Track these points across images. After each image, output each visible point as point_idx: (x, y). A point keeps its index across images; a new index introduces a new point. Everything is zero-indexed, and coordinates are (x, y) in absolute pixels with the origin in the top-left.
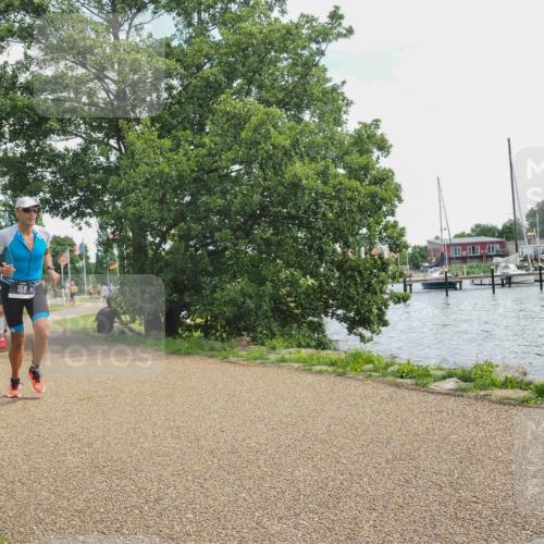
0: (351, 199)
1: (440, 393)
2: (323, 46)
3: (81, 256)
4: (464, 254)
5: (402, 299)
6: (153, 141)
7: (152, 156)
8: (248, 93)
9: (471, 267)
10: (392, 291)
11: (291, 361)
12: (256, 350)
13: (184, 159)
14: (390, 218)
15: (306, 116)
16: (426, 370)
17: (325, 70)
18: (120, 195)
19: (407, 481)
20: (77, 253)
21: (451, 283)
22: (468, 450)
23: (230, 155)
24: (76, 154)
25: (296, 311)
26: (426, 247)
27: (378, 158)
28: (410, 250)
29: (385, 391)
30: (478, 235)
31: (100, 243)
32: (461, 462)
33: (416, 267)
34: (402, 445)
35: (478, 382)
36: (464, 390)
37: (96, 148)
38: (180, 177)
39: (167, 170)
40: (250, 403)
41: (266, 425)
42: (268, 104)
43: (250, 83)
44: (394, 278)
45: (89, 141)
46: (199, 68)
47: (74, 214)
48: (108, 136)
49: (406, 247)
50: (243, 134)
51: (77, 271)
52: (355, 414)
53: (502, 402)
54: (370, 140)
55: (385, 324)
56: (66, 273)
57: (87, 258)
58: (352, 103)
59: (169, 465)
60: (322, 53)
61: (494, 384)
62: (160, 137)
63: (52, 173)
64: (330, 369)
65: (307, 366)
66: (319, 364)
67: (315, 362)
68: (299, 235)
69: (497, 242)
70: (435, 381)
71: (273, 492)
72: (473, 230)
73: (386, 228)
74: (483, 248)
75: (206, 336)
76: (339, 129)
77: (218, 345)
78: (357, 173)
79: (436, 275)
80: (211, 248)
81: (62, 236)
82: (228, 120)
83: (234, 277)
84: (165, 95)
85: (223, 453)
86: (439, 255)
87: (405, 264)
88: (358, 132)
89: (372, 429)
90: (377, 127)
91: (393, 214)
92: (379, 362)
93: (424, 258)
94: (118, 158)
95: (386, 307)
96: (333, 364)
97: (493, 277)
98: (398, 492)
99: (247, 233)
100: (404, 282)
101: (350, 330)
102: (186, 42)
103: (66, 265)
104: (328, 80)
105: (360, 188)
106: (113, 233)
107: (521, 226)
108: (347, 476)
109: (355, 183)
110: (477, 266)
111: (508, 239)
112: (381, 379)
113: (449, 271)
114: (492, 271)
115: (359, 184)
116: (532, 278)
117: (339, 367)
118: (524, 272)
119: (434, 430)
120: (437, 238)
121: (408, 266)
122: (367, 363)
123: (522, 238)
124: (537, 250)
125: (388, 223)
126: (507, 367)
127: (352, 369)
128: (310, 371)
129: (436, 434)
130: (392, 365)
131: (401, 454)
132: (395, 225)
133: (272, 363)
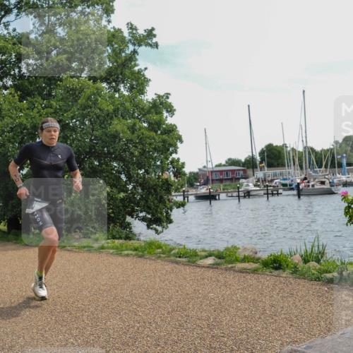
0: (150, 144)
1: (203, 267)
4: (221, 177)
5: (182, 205)
6: (16, 103)
7: (15, 112)
9: (225, 186)
10: (176, 201)
11: (108, 248)
14: (174, 156)
15: (122, 88)
16: (195, 252)
19: (180, 325)
21: (213, 196)
22: (220, 303)
23: (70, 114)
26: (197, 173)
27: (166, 117)
29: (169, 267)
30: (230, 165)
32: (215, 311)
33: (191, 185)
34: (178, 302)
35: (227, 259)
36: (218, 264)
39: (25, 122)
40: (79, 277)
41: (89, 292)
42: (95, 79)
44: (177, 190)
49: (185, 174)
50: (79, 101)
52: (149, 282)
53: (242, 271)
54: (162, 105)
55: (171, 222)
61: (237, 260)
64: (134, 253)
65: (119, 251)
66: (127, 250)
67: (124, 248)
69: (242, 170)
70: (201, 259)
72: (226, 162)
73: (172, 162)
74: (233, 174)
78: (156, 126)
79: (203, 190)
82: (68, 92)
86: (205, 178)
88: (154, 101)
90: (168, 98)
91: (176, 153)
92: (166, 248)
93: (196, 180)
95: (171, 211)
96: (136, 249)
97: (239, 191)
98: (174, 333)
100: (184, 195)
101: (148, 227)
104: (136, 66)
105: (155, 137)
107: (256, 159)
108: (142, 324)
109: (153, 134)
110: (229, 185)
111: (248, 168)
112: (166, 258)
113: (212, 188)
114: (238, 188)
115: (154, 134)
116: (262, 192)
117: (139, 251)
118: (258, 188)
119: (198, 291)
120: (204, 167)
121: (186, 185)
122: (158, 248)
123: (257, 168)
124: (265, 175)
125: (173, 159)
126: (245, 249)
127: (148, 252)
128: (120, 255)
129: (200, 293)
130: (174, 249)
131: (178, 307)
132: (178, 160)
133: (95, 250)
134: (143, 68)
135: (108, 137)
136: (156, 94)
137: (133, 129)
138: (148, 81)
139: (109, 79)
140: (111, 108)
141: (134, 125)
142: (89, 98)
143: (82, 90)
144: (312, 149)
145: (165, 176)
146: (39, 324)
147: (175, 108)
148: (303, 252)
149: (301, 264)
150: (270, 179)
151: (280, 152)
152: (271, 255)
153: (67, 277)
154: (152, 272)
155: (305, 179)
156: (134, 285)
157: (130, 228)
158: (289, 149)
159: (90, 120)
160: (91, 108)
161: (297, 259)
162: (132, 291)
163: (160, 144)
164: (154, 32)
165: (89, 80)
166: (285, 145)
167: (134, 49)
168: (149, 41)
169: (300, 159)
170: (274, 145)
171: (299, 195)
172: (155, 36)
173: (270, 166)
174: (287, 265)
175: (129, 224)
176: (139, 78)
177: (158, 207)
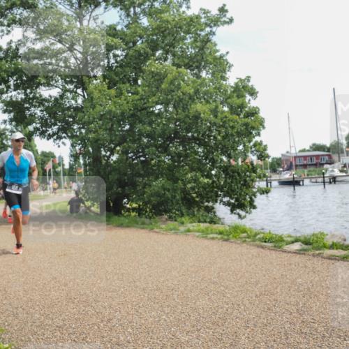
0: (233, 127)
1: (290, 252)
2: (214, 29)
3: (59, 164)
4: (305, 162)
5: (265, 192)
6: (104, 91)
7: (104, 100)
8: (166, 59)
9: (309, 171)
10: (259, 187)
11: (194, 231)
12: (171, 224)
13: (125, 102)
14: (257, 139)
15: (204, 74)
16: (281, 237)
17: (216, 45)
18: (84, 125)
19: (269, 309)
20: (57, 162)
21: (296, 181)
22: (309, 289)
23: (155, 99)
24: (56, 99)
25: (197, 199)
26: (280, 159)
27: (249, 100)
28: (270, 160)
29: (255, 251)
30: (315, 150)
31: (71, 156)
32: (304, 297)
33: (274, 171)
34: (266, 286)
35: (315, 245)
36: (305, 250)
37: (69, 95)
38: (123, 113)
39: (114, 109)
40: (168, 258)
41: (178, 272)
42: (179, 66)
43: (167, 52)
45: (65, 90)
46: (135, 43)
47: (55, 137)
48: (77, 87)
49: (268, 157)
50: (163, 86)
51: (57, 174)
52: (235, 265)
53: (330, 258)
54: (244, 89)
55: (254, 207)
56: (50, 175)
57: (63, 165)
58: (232, 65)
59: (116, 298)
60: (213, 33)
61: (325, 247)
62: (109, 88)
63: (41, 111)
64: (219, 236)
65: (204, 234)
66: (212, 233)
67: (209, 232)
68: (199, 150)
69: (327, 155)
70: (287, 244)
71: (183, 316)
72: (311, 147)
73: (255, 145)
74: (317, 159)
75: (139, 215)
76: (224, 82)
77: (147, 221)
78: (237, 109)
79: (287, 176)
80: (142, 159)
81: (47, 151)
82: (153, 77)
83: (157, 178)
84: (112, 61)
85: (151, 290)
86: (289, 163)
87: (267, 169)
88: (236, 84)
89: (247, 275)
90: (249, 81)
92: (251, 232)
93: (279, 165)
94: (83, 101)
95: (255, 197)
96: (221, 233)
97: (324, 177)
98: (263, 316)
99: (165, 150)
100: (267, 180)
101: (232, 211)
102: (126, 27)
103: (50, 170)
104: (218, 51)
105: (238, 120)
106: (80, 149)
108: (230, 305)
109: (235, 117)
110: (314, 170)
111: (334, 153)
112: (252, 243)
113: (296, 174)
114: (323, 174)
115: (238, 117)
117: (225, 235)
118: (344, 174)
119: (286, 276)
120: (288, 152)
121: (269, 170)
122: (243, 233)
125: (256, 142)
126: (333, 236)
127: (233, 236)
128: (206, 238)
129: (287, 279)
130: (259, 234)
131: (265, 291)
132: (261, 143)
133: (182, 232)
134: (225, 53)
135: (190, 119)
137: (215, 112)
139: (192, 66)
140: (192, 91)
141: (217, 107)
143: (165, 76)
146: (134, 300)
153: (157, 257)
154: (237, 256)
156: (221, 268)
157: (215, 213)
160: (174, 91)
162: (219, 273)
163: (243, 128)
165: (173, 66)
175: (213, 208)
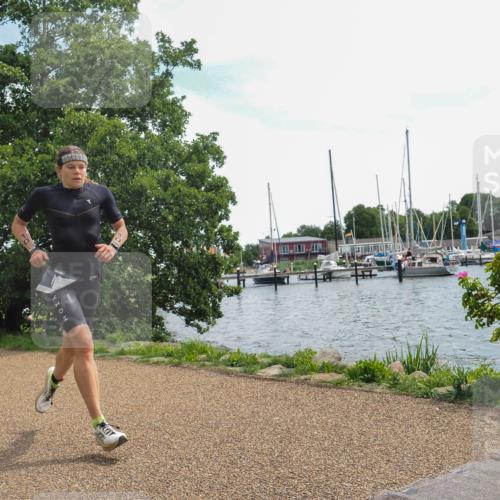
0: (190, 205)
1: (266, 379)
4: (291, 251)
5: (236, 292)
9: (297, 264)
10: (226, 286)
11: (130, 353)
14: (224, 223)
15: (149, 125)
16: (253, 357)
19: (232, 463)
21: (279, 278)
22: (288, 430)
26: (258, 246)
27: (213, 168)
28: (244, 248)
29: (216, 379)
30: (304, 235)
32: (281, 442)
33: (249, 263)
34: (230, 429)
35: (300, 367)
36: (286, 375)
42: (111, 113)
44: (228, 270)
49: (239, 248)
50: (89, 144)
52: (187, 401)
53: (320, 385)
54: (207, 149)
55: (220, 315)
58: (190, 114)
61: (313, 369)
64: (166, 360)
65: (145, 357)
66: (156, 356)
67: (153, 353)
69: (321, 242)
70: (262, 368)
72: (299, 231)
73: (221, 231)
74: (307, 247)
78: (197, 179)
79: (266, 271)
82: (72, 131)
86: (269, 254)
90: (215, 139)
91: (227, 219)
92: (212, 352)
93: (256, 256)
95: (220, 300)
96: (169, 355)
97: (316, 272)
98: (223, 473)
100: (238, 277)
101: (188, 323)
105: (197, 195)
107: (340, 227)
108: (177, 461)
109: (193, 191)
110: (303, 263)
111: (329, 239)
112: (213, 368)
113: (277, 268)
114: (315, 267)
115: (196, 191)
116: (349, 273)
117: (175, 358)
118: (343, 268)
119: (258, 413)
120: (268, 238)
121: (242, 263)
122: (201, 353)
123: (341, 238)
124: (353, 249)
125: (223, 227)
126: (324, 354)
127: (187, 359)
128: (147, 363)
129: (260, 417)
130: (223, 354)
131: (228, 437)
132: (229, 229)
133: (111, 356)
134: (179, 97)
135: (130, 195)
136: (197, 135)
137: (165, 184)
138: (187, 115)
139: (130, 113)
140: (134, 154)
141: (168, 177)
142: (103, 139)
143: (92, 129)
144: (419, 212)
145: (212, 250)
147: (225, 154)
148: (405, 358)
149: (403, 374)
150: (360, 254)
151: (373, 217)
152: (361, 362)
155: (409, 254)
156: (167, 406)
157: (162, 325)
158: (386, 212)
159: (104, 171)
160: (106, 153)
161: (397, 367)
162: (163, 414)
163: (205, 205)
164: (195, 46)
165: (103, 114)
166: (380, 208)
167: (167, 70)
168: (189, 59)
169: (402, 227)
170: (366, 206)
171: (400, 278)
172: (196, 51)
173: (360, 236)
174: (384, 376)
175: (160, 319)
176: (174, 111)
177: (200, 294)
